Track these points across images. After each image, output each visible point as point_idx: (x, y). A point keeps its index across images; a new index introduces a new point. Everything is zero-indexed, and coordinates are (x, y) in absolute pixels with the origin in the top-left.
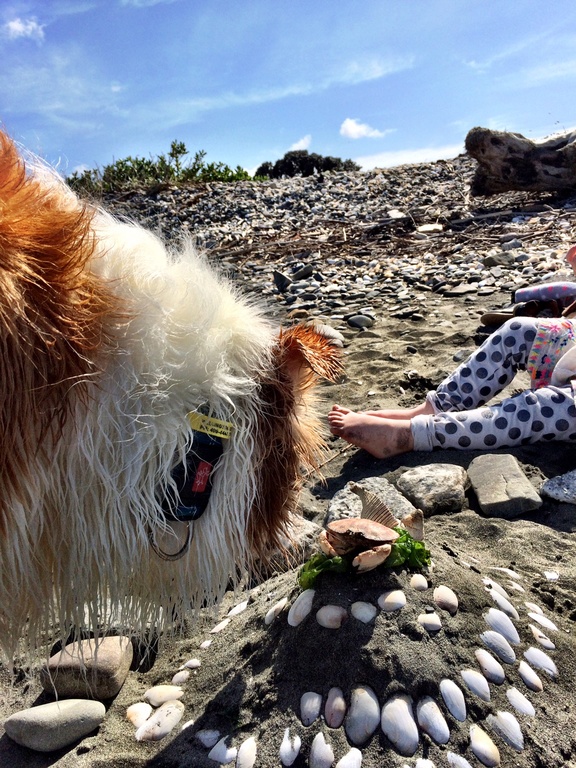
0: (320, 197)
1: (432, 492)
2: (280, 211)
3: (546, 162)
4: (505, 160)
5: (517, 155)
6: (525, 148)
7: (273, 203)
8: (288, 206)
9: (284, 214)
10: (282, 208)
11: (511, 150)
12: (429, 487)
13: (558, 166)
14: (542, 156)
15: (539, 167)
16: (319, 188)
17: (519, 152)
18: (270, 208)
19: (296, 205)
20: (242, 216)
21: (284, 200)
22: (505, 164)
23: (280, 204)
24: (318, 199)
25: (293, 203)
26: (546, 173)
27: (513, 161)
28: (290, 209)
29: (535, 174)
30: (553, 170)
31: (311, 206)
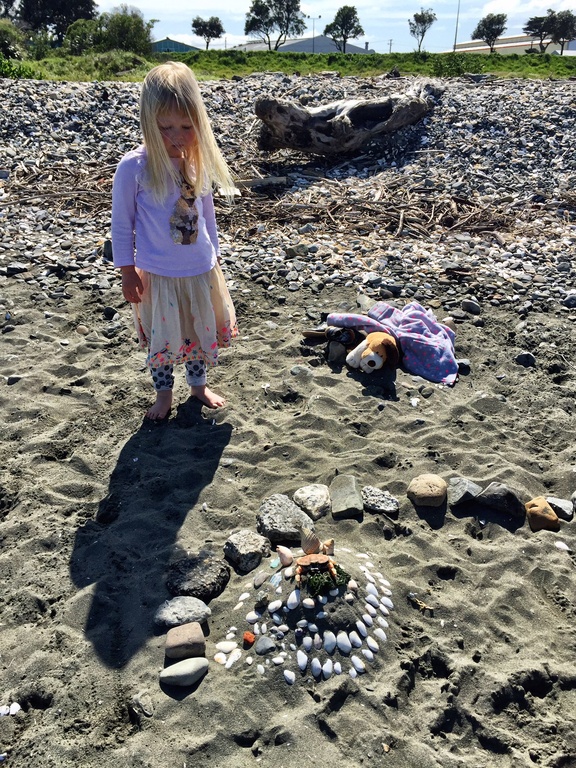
0: (109, 120)
1: (316, 506)
2: (68, 133)
3: (319, 130)
4: (287, 127)
5: (298, 124)
6: (303, 117)
7: (58, 120)
8: (76, 127)
9: (74, 137)
10: (70, 128)
11: (293, 118)
12: (314, 503)
13: (328, 135)
14: (316, 125)
15: (314, 134)
16: (105, 108)
17: (299, 121)
18: (56, 126)
19: (84, 127)
20: (27, 134)
21: (70, 119)
22: (289, 130)
23: (67, 124)
24: (107, 123)
25: (81, 124)
26: (319, 139)
27: (294, 129)
28: (79, 131)
29: (311, 140)
30: (325, 139)
31: (102, 131)
